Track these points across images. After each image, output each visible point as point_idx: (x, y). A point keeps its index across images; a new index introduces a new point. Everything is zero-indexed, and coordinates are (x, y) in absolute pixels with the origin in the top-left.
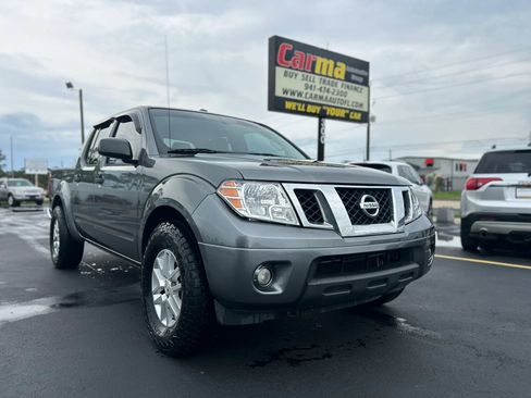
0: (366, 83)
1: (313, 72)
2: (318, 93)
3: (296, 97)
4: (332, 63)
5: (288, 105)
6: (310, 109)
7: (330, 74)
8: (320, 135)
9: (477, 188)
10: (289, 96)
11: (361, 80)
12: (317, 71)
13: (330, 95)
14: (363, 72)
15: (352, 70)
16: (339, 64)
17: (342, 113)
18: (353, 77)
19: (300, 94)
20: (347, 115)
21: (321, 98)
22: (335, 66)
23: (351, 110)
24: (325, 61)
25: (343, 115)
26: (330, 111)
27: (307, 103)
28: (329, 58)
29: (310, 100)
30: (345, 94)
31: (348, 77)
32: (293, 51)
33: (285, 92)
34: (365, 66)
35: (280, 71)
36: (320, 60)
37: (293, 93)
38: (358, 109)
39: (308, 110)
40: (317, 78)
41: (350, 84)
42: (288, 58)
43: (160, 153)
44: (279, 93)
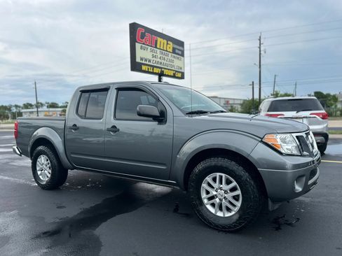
0: (183, 55)
1: (156, 47)
2: (159, 60)
3: (147, 63)
4: (165, 41)
5: (144, 68)
7: (165, 49)
10: (144, 62)
11: (180, 53)
12: (158, 47)
13: (165, 62)
14: (181, 48)
15: (176, 46)
16: (169, 42)
18: (177, 51)
19: (150, 61)
20: (174, 74)
21: (161, 63)
22: (167, 44)
23: (176, 71)
25: (172, 74)
26: (166, 72)
27: (153, 67)
28: (164, 39)
29: (155, 65)
30: (173, 61)
31: (174, 51)
32: (144, 33)
33: (142, 59)
34: (181, 44)
35: (138, 46)
36: (159, 40)
37: (146, 60)
38: (180, 70)
39: (155, 71)
40: (158, 51)
41: (175, 55)
44: (138, 60)
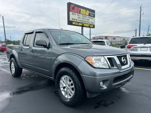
0: (94, 16)
1: (80, 13)
2: (82, 19)
3: (75, 21)
4: (85, 10)
5: (74, 23)
6: (80, 24)
7: (85, 14)
8: (82, 32)
9: (130, 48)
10: (73, 20)
11: (93, 16)
12: (81, 13)
13: (85, 20)
14: (93, 13)
15: (91, 13)
16: (87, 11)
17: (88, 25)
18: (91, 15)
19: (77, 20)
20: (89, 26)
21: (82, 21)
22: (86, 12)
23: (90, 24)
24: (83, 10)
26: (85, 25)
27: (78, 23)
28: (84, 9)
29: (79, 22)
30: (89, 20)
31: (89, 15)
32: (74, 7)
33: (73, 19)
34: (94, 11)
35: (71, 13)
36: (82, 10)
37: (75, 20)
38: (92, 24)
39: (79, 25)
40: (81, 15)
41: (90, 17)
42: (73, 9)
43: (57, 45)
44: (71, 20)
